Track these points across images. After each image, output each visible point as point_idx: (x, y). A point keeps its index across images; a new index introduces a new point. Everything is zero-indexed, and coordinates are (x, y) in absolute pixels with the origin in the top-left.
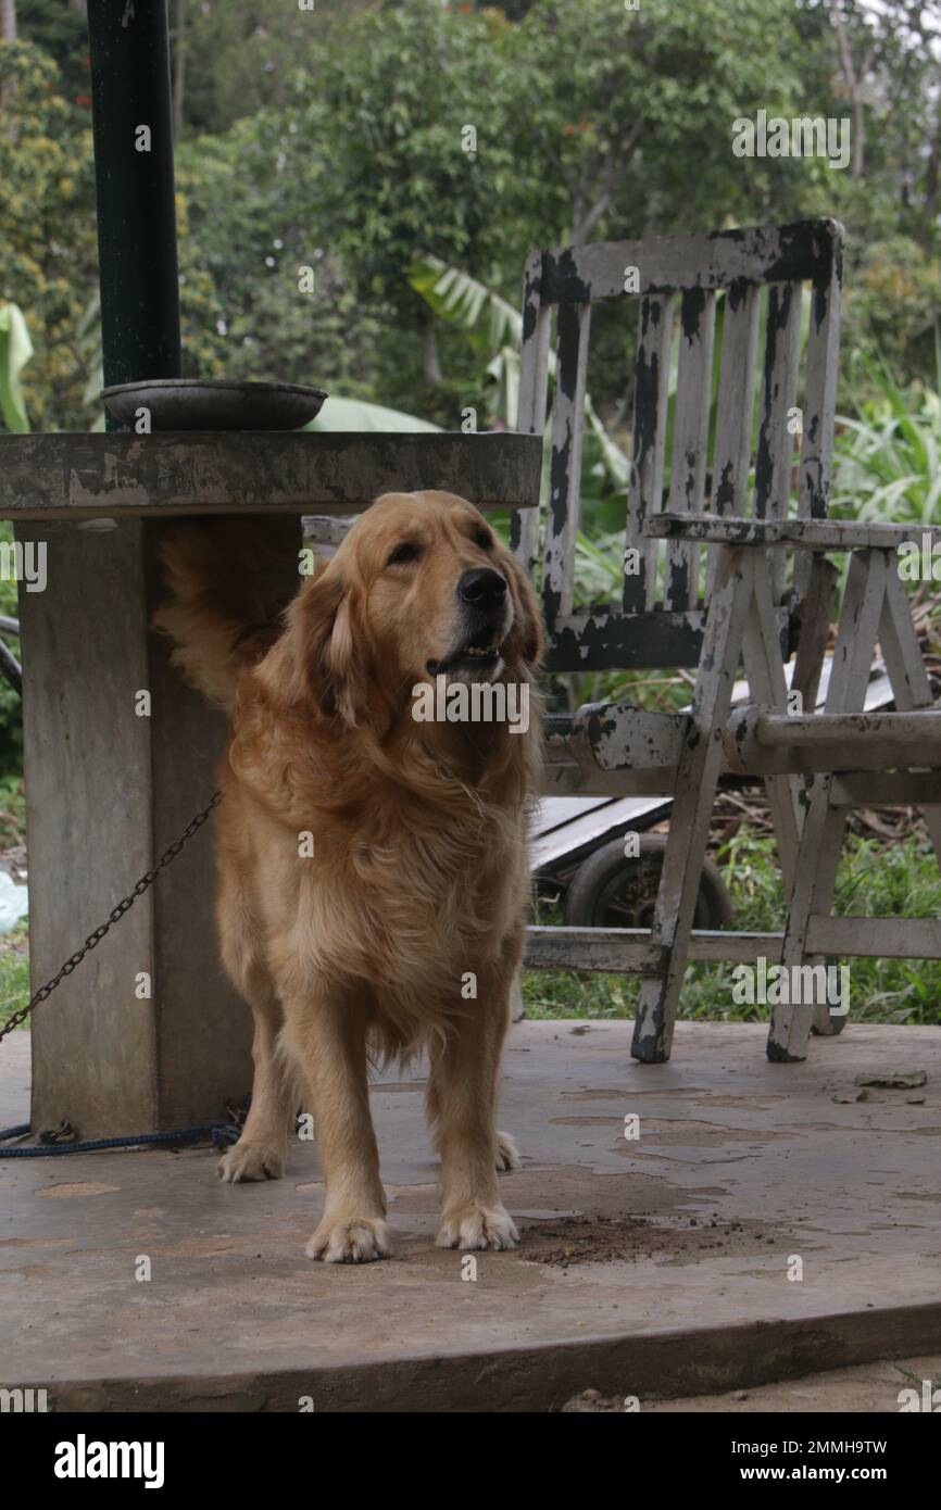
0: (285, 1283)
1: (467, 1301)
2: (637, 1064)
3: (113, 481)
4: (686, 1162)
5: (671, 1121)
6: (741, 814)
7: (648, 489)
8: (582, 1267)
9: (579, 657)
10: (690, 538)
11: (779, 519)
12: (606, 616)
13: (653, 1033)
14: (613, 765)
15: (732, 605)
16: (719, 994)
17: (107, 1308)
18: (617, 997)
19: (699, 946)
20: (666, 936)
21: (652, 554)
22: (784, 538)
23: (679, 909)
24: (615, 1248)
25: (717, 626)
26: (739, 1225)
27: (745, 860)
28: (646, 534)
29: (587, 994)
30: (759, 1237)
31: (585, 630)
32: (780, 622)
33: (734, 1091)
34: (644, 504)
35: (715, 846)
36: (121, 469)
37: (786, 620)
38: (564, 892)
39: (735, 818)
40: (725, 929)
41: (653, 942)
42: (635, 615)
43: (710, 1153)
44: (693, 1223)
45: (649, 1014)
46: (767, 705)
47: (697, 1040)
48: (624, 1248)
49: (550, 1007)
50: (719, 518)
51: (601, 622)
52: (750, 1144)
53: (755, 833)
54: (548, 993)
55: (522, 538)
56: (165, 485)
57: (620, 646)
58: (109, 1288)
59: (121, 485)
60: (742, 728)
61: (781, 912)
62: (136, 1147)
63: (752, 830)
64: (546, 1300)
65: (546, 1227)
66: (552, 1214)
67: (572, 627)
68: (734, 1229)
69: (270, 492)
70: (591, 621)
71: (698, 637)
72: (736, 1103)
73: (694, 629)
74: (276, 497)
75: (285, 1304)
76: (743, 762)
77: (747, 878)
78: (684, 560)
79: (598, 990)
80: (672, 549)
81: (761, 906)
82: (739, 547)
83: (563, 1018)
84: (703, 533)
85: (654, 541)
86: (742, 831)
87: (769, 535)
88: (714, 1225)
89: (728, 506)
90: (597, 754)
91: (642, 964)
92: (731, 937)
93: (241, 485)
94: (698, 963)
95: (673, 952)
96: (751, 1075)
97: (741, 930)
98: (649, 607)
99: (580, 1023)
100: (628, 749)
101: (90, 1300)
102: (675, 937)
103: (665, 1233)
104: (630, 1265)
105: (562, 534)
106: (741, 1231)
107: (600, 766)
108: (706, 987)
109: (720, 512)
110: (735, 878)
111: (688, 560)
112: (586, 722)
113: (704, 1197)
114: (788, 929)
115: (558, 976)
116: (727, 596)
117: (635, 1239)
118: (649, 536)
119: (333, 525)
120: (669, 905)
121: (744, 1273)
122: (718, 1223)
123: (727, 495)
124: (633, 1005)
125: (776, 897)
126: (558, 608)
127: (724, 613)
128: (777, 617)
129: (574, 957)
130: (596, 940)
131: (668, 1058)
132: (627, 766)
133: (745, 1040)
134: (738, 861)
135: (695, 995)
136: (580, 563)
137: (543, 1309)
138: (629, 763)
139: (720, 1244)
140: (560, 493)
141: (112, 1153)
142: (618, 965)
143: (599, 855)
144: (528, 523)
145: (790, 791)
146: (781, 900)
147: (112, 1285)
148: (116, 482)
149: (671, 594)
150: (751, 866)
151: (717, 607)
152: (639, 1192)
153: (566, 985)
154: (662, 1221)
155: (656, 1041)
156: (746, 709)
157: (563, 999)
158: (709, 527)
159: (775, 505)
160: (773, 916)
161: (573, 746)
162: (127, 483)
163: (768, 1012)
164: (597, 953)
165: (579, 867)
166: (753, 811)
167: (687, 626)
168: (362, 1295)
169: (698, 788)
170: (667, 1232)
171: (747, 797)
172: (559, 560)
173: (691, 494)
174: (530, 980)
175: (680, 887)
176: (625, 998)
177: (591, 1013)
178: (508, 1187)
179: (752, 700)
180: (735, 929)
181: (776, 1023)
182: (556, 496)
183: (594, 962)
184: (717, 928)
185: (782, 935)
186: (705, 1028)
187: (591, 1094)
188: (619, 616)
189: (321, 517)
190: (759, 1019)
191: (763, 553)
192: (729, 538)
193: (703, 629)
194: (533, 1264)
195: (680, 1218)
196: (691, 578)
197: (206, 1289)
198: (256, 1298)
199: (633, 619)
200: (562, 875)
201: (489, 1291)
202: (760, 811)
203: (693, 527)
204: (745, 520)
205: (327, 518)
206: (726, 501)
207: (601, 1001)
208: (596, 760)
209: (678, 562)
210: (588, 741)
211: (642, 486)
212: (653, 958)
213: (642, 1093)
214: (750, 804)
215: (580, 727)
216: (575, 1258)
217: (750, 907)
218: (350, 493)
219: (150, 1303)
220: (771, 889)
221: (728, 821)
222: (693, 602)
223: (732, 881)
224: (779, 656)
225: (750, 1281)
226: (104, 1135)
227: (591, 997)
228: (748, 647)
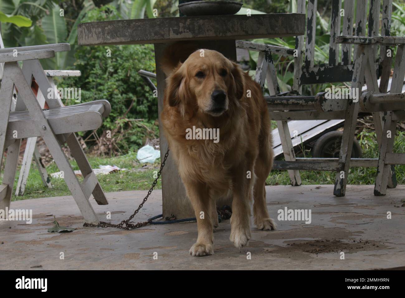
0: (237, 259)
1: (289, 263)
2: (335, 197)
3: (182, 31)
4: (351, 224)
5: (346, 213)
6: (364, 125)
7: (336, 29)
8: (322, 254)
9: (316, 79)
10: (349, 43)
11: (376, 37)
12: (324, 67)
13: (340, 188)
14: (327, 110)
15: (362, 62)
16: (359, 177)
17: (186, 265)
18: (328, 178)
19: (353, 163)
20: (343, 160)
21: (338, 49)
22: (377, 42)
23: (347, 152)
24: (332, 249)
25: (357, 69)
26: (368, 242)
27: (365, 139)
28: (336, 42)
29: (319, 178)
30: (374, 245)
31: (318, 71)
32: (376, 67)
33: (365, 204)
34: (335, 34)
35: (356, 135)
36: (184, 28)
37: (378, 66)
38: (312, 148)
39: (362, 126)
40: (360, 158)
41: (340, 161)
42: (333, 67)
43: (358, 222)
44: (354, 241)
45: (339, 182)
46: (372, 92)
47: (353, 190)
48: (334, 248)
49: (309, 182)
50: (358, 37)
51: (322, 69)
52: (370, 219)
53: (368, 131)
54: (308, 178)
55: (299, 45)
56: (197, 32)
57: (328, 76)
58: (187, 260)
59: (184, 32)
60: (365, 98)
61: (377, 153)
62: (192, 221)
63: (367, 130)
64: (312, 263)
65: (311, 243)
66: (313, 239)
67: (314, 71)
68: (367, 243)
69: (227, 33)
70: (319, 69)
71: (352, 72)
72: (365, 207)
73: (350, 70)
74: (229, 34)
75: (237, 264)
76: (366, 108)
77: (366, 144)
78: (347, 50)
79: (323, 176)
80: (343, 47)
81: (371, 151)
82: (364, 45)
83: (313, 184)
84: (353, 41)
85: (338, 44)
86: (364, 130)
87: (373, 41)
88: (360, 242)
89: (360, 33)
90: (322, 107)
91: (336, 168)
92: (362, 160)
93: (218, 31)
94: (352, 168)
95: (346, 164)
96: (369, 200)
97: (365, 158)
98: (337, 64)
99: (318, 186)
100: (331, 105)
101: (182, 263)
102: (346, 160)
103: (346, 244)
104: (336, 253)
105: (310, 44)
106: (369, 243)
107: (323, 111)
108: (355, 175)
109: (358, 35)
110: (362, 144)
111: (348, 50)
112: (319, 98)
113: (358, 234)
114: (380, 157)
115: (311, 173)
116: (360, 60)
117: (337, 246)
118: (337, 43)
119: (244, 43)
120: (344, 151)
121: (370, 255)
122: (362, 241)
123: (360, 30)
124: (333, 181)
125: (375, 149)
126: (310, 65)
127: (359, 65)
128: (375, 66)
129: (316, 166)
130: (322, 161)
131: (344, 195)
132: (331, 111)
133: (367, 190)
134: (363, 139)
135: (351, 177)
136: (316, 53)
137: (311, 265)
138: (331, 109)
139: (363, 247)
140: (310, 31)
141: (186, 223)
142: (329, 168)
143: (322, 137)
144: (300, 41)
145: (380, 117)
146: (376, 150)
147: (187, 259)
148: (183, 31)
149: (343, 60)
150: (367, 140)
151: (357, 63)
152: (337, 233)
153: (313, 175)
154: (345, 241)
155: (341, 190)
156: (366, 93)
157: (313, 179)
158: (355, 40)
159: (374, 33)
160: (374, 154)
161: (315, 105)
162: (186, 31)
163: (373, 182)
164: (323, 165)
165: (316, 141)
166: (367, 124)
167: (348, 69)
168: (259, 262)
169: (352, 116)
170: (347, 244)
171: (365, 120)
172: (310, 51)
173: (349, 30)
174: (303, 174)
175: (347, 145)
176: (331, 179)
177: (321, 183)
178: (299, 232)
179: (368, 90)
180: (363, 158)
181: (376, 184)
182: (309, 33)
183: (322, 168)
184: (358, 158)
185: (378, 159)
186: (355, 186)
187: (322, 205)
188: (328, 67)
189: (240, 41)
190: (371, 184)
191: (371, 47)
192: (361, 43)
193: (353, 70)
194: (308, 253)
195: (350, 240)
196: (349, 55)
197: (214, 260)
198: (228, 263)
199: (332, 67)
200: (312, 144)
201: (295, 261)
202: (369, 124)
203: (350, 40)
204: (365, 37)
205: (242, 41)
206: (359, 32)
207: (324, 180)
208: (322, 109)
209: (345, 51)
210: (319, 103)
211: (334, 29)
212: (339, 166)
213: (337, 205)
214: (366, 122)
215: (317, 100)
216: (320, 252)
217: (367, 152)
218: (250, 32)
219: (198, 264)
220: (374, 146)
221: (360, 127)
222: (350, 62)
223: (361, 145)
224: (376, 77)
225: (372, 258)
226: (183, 218)
227: (321, 178)
228: (367, 75)
